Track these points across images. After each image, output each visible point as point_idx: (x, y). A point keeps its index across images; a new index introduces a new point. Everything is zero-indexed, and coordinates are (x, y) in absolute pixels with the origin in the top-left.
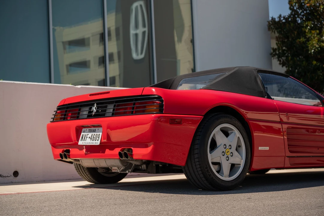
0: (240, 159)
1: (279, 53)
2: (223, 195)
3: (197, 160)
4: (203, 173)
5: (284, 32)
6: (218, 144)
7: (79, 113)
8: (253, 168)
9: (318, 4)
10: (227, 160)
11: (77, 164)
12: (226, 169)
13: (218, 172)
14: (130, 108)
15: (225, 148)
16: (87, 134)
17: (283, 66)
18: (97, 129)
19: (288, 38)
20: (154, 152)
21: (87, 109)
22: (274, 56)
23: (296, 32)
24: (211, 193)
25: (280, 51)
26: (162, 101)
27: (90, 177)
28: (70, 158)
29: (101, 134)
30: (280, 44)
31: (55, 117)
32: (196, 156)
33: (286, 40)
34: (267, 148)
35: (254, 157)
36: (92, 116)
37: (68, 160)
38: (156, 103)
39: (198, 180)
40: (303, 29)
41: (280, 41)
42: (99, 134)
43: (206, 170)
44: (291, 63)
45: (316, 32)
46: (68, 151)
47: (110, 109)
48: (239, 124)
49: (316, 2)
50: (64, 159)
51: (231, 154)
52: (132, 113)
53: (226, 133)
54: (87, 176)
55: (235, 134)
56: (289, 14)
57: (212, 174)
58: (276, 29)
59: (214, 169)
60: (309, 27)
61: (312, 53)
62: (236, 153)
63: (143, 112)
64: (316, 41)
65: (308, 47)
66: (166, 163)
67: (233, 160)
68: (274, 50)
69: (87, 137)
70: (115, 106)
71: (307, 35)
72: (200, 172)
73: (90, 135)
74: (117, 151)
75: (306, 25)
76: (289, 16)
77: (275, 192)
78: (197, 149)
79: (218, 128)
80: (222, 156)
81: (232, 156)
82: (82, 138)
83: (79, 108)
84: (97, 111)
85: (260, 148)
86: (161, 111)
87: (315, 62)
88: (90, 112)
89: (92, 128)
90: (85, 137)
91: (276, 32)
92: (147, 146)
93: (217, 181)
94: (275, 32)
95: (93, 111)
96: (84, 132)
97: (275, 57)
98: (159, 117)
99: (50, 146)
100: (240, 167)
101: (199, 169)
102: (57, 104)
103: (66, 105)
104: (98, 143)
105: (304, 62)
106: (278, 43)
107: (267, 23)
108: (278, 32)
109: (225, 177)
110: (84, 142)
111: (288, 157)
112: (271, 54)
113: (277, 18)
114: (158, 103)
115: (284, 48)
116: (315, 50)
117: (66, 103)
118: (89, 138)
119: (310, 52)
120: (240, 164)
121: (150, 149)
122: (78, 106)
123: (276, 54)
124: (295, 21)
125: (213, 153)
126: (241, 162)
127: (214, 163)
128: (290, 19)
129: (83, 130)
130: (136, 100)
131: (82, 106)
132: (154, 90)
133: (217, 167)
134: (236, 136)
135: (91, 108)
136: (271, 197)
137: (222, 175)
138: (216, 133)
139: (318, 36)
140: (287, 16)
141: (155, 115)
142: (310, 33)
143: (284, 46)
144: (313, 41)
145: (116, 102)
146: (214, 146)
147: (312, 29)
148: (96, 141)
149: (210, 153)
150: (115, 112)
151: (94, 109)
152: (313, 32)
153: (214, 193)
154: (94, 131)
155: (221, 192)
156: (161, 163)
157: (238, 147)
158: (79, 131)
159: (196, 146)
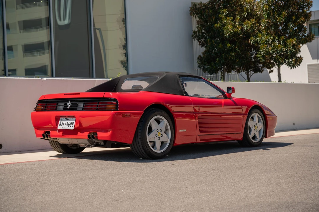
0: (167, 138)
1: (199, 35)
2: (157, 162)
3: (139, 140)
4: (143, 148)
5: (204, 17)
6: (153, 129)
7: (57, 107)
8: (176, 143)
10: (159, 139)
11: (51, 140)
12: (158, 145)
13: (153, 147)
14: (95, 106)
15: (157, 132)
16: (64, 121)
17: (202, 46)
18: (71, 118)
19: (206, 22)
20: (112, 135)
21: (63, 104)
22: (195, 37)
23: (214, 18)
24: (148, 161)
25: (200, 34)
26: (117, 102)
27: (61, 150)
28: (50, 137)
29: (74, 122)
30: (200, 28)
31: (37, 108)
32: (139, 137)
33: (205, 24)
34: (185, 130)
35: (176, 137)
36: (67, 110)
37: (49, 138)
38: (113, 103)
39: (140, 152)
40: (220, 15)
41: (200, 25)
42: (73, 121)
43: (146, 146)
44: (209, 44)
45: (231, 19)
46: (49, 133)
47: (81, 105)
48: (167, 115)
50: (45, 138)
51: (162, 136)
52: (98, 109)
53: (158, 121)
54: (59, 149)
55: (164, 122)
56: (208, 2)
57: (149, 149)
58: (197, 14)
59: (150, 145)
60: (225, 14)
61: (227, 37)
62: (164, 135)
63: (105, 109)
65: (223, 31)
66: (119, 142)
67: (162, 139)
68: (195, 32)
69: (64, 124)
70: (84, 104)
71: (223, 21)
72: (142, 148)
73: (66, 122)
74: (87, 134)
75: (222, 12)
77: (189, 160)
78: (140, 133)
79: (153, 119)
80: (155, 137)
81: (162, 137)
82: (60, 124)
83: (57, 103)
84: (71, 106)
85: (180, 131)
86: (117, 108)
87: (229, 45)
88: (66, 106)
89: (68, 117)
90: (62, 124)
92: (107, 131)
93: (153, 153)
95: (68, 106)
96: (61, 120)
97: (196, 39)
98: (115, 113)
99: (33, 128)
100: (167, 144)
101: (141, 146)
102: (38, 98)
103: (46, 100)
104: (72, 128)
105: (220, 45)
106: (199, 26)
108: (198, 17)
109: (158, 150)
110: (62, 127)
111: (199, 135)
112: (192, 36)
114: (114, 103)
115: (203, 31)
116: (229, 34)
117: (46, 98)
118: (66, 124)
119: (225, 36)
120: (167, 142)
121: (109, 133)
122: (56, 102)
123: (196, 36)
125: (150, 135)
126: (168, 140)
127: (150, 142)
129: (61, 118)
130: (99, 100)
131: (59, 102)
132: (111, 94)
133: (152, 143)
134: (165, 123)
135: (66, 104)
136: (187, 164)
137: (156, 149)
138: (152, 122)
140: (207, 3)
141: (113, 111)
142: (225, 19)
143: (203, 29)
144: (228, 26)
145: (85, 101)
146: (150, 130)
147: (226, 16)
148: (71, 127)
149: (148, 135)
150: (84, 108)
151: (69, 105)
152: (228, 18)
153: (150, 161)
154: (69, 120)
155: (155, 160)
156: (116, 142)
157: (166, 130)
158: (57, 119)
159: (139, 131)
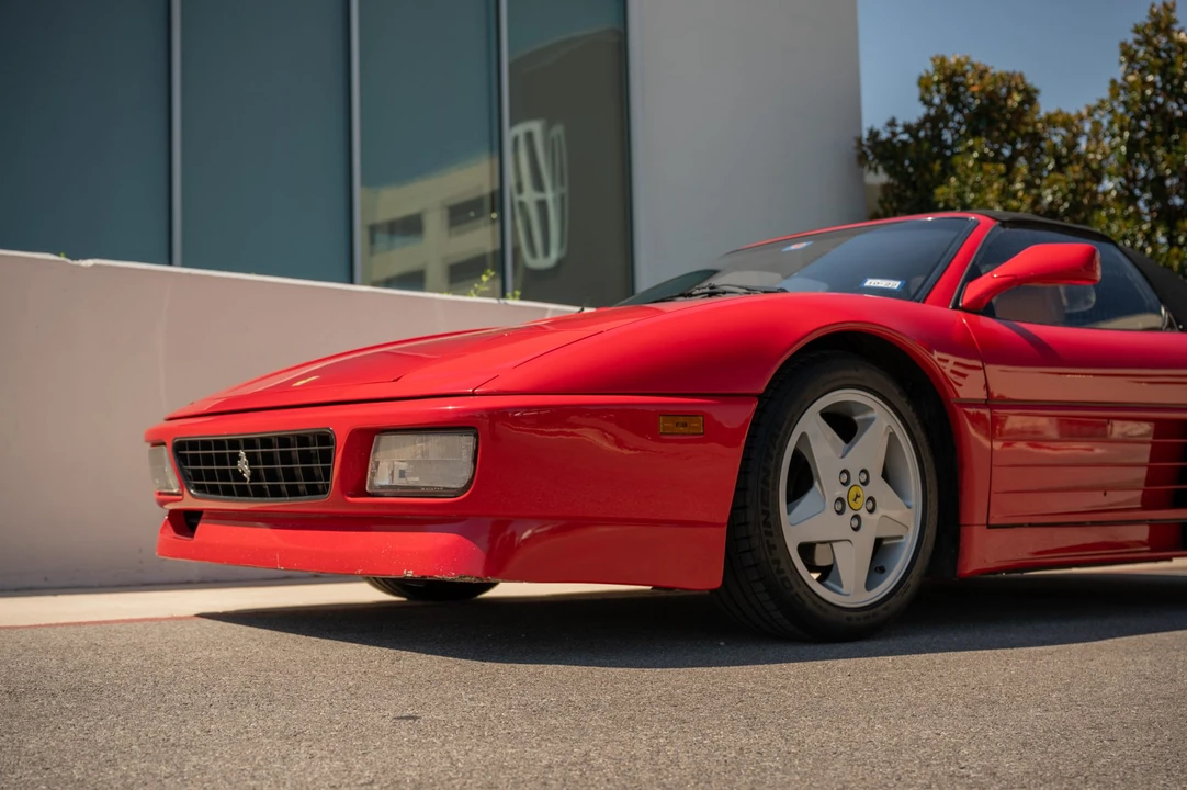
9: (1004, 91)
49: (1000, 84)
64: (996, 193)
76: (921, 125)
91: (880, 169)
94: (876, 171)
107: (854, 144)
113: (884, 129)
124: (936, 138)
128: (922, 134)
139: (1002, 180)
